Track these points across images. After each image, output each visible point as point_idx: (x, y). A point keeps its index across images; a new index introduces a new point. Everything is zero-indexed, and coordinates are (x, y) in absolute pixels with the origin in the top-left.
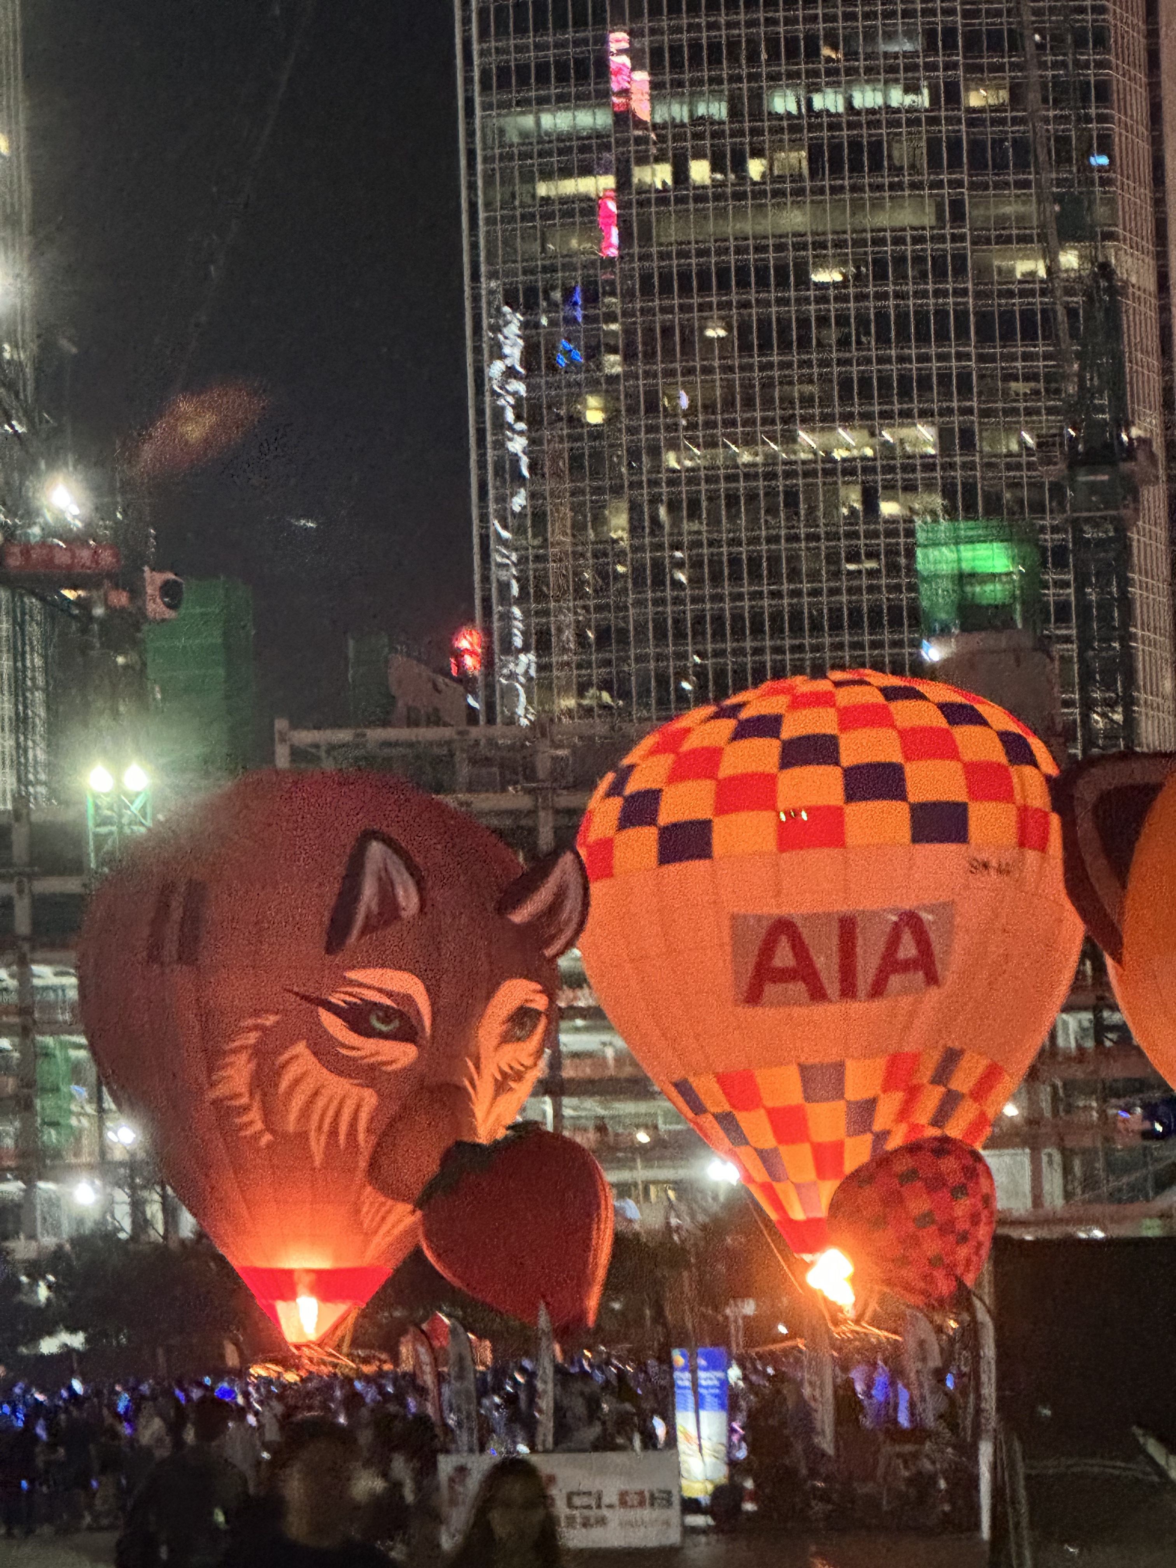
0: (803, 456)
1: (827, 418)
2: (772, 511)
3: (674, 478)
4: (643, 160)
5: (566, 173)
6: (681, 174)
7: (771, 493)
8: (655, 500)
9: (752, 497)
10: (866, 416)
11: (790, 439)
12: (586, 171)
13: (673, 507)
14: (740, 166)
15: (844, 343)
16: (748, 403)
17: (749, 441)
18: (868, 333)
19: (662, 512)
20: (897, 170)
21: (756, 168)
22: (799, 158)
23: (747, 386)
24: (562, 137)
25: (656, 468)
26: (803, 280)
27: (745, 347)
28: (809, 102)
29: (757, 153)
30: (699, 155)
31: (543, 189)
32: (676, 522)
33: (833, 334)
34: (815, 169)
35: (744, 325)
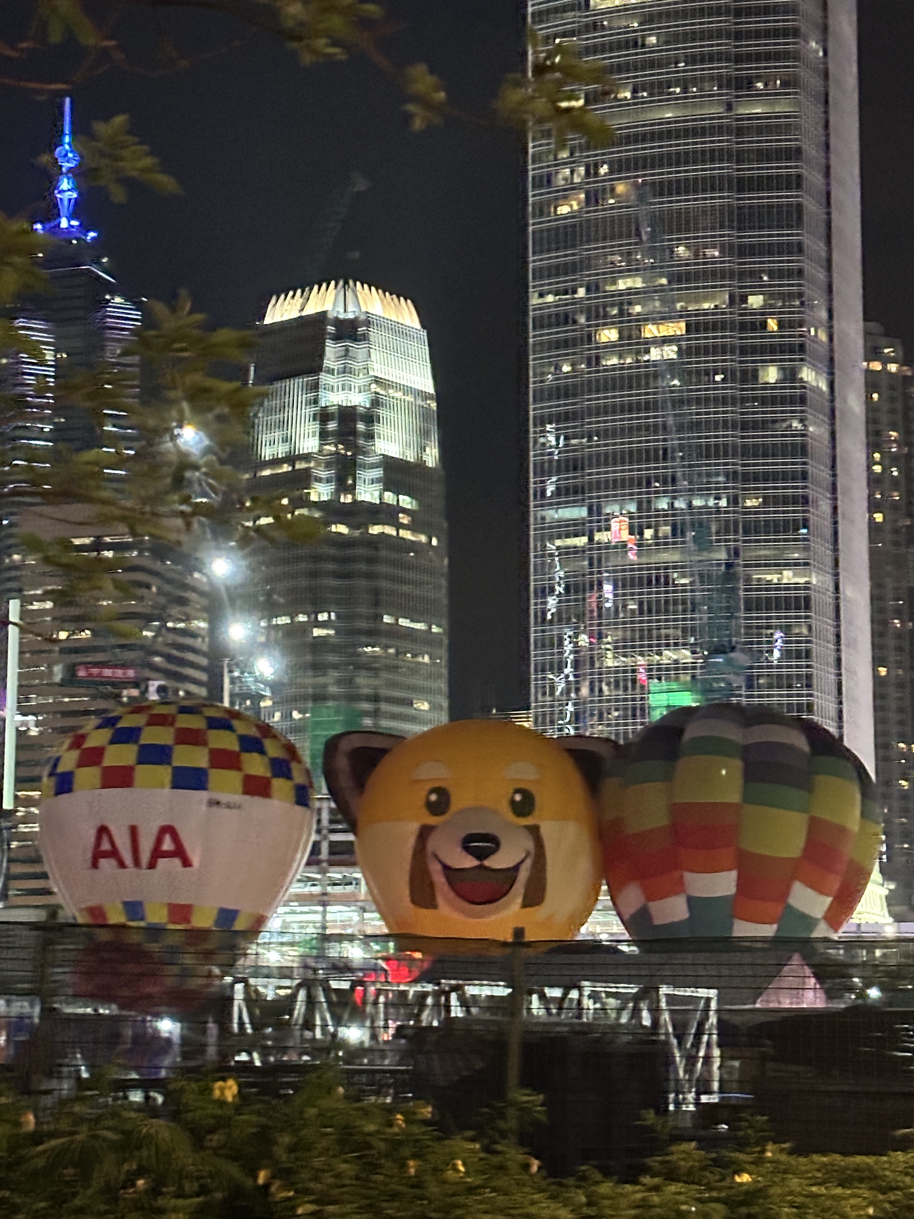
0: (666, 662)
1: (676, 644)
3: (609, 671)
4: (599, 530)
5: (568, 536)
8: (600, 681)
11: (660, 654)
12: (576, 536)
13: (608, 684)
14: (641, 534)
16: (642, 638)
17: (642, 654)
19: (604, 686)
21: (648, 533)
22: (668, 529)
24: (566, 520)
27: (641, 613)
28: (672, 504)
29: (649, 527)
31: (558, 543)
33: (680, 608)
34: (674, 534)
35: (641, 604)
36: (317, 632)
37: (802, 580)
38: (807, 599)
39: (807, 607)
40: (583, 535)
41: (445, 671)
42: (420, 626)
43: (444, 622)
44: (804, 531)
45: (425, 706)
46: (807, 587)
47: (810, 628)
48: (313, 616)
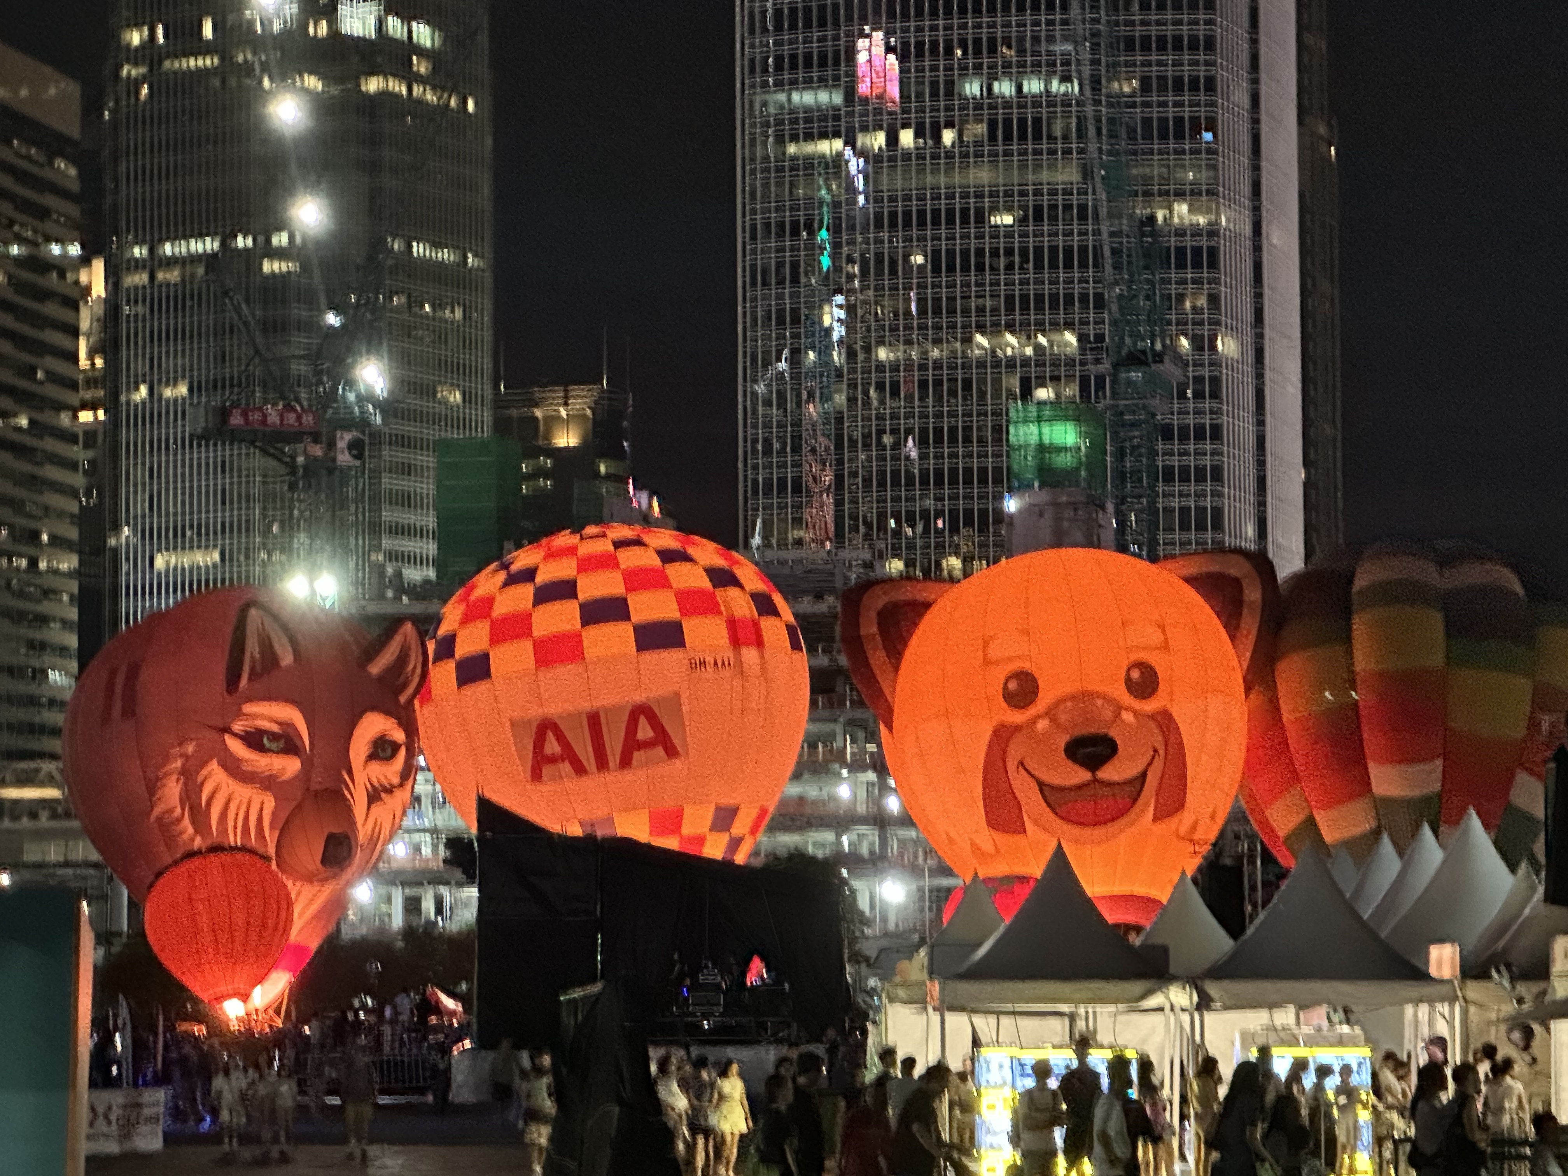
0: (977, 353)
1: (996, 325)
2: (953, 393)
3: (880, 367)
4: (865, 129)
5: (809, 137)
6: (893, 140)
7: (952, 380)
8: (866, 383)
9: (938, 383)
10: (1025, 324)
11: (968, 340)
12: (824, 135)
13: (880, 388)
14: (936, 135)
15: (1010, 267)
16: (937, 312)
17: (937, 342)
18: (1028, 262)
19: (872, 392)
20: (1051, 138)
21: (948, 137)
22: (981, 129)
23: (937, 300)
24: (807, 110)
25: (868, 359)
26: (981, 219)
27: (936, 270)
28: (990, 88)
29: (950, 125)
30: (905, 126)
31: (792, 149)
32: (882, 402)
33: (1002, 261)
34: (992, 137)
35: (936, 254)
36: (267, 267)
37: (1202, 220)
38: (1213, 253)
39: (1213, 264)
40: (837, 135)
41: (488, 336)
42: (445, 255)
43: (488, 250)
44: (1208, 136)
45: (456, 397)
46: (1213, 232)
47: (1214, 299)
48: (261, 239)
